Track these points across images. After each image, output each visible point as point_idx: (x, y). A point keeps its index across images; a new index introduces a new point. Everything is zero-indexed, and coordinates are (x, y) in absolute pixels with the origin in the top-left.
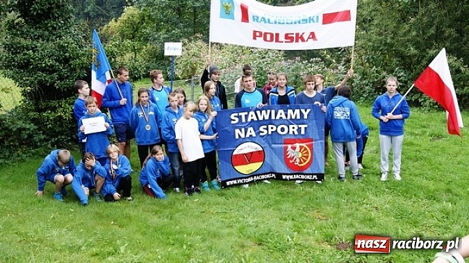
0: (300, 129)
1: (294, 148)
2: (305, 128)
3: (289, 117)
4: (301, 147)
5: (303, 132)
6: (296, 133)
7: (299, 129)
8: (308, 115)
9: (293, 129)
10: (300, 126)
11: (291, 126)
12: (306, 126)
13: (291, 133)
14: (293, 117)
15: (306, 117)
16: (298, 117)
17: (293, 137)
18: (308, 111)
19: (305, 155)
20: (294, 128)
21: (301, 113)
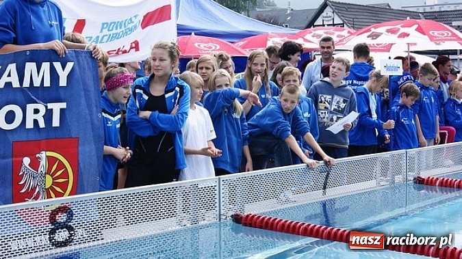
0: (49, 113)
1: (35, 164)
2: (62, 110)
3: (26, 84)
4: (51, 160)
5: (56, 122)
6: (42, 125)
7: (49, 115)
8: (69, 77)
9: (34, 114)
10: (50, 106)
11: (30, 107)
12: (64, 105)
13: (29, 125)
14: (37, 83)
15: (63, 82)
16: (47, 83)
17: (32, 137)
18: (70, 65)
19: (61, 180)
20: (36, 111)
21: (53, 70)
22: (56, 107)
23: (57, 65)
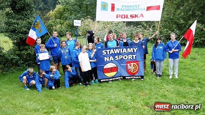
1: (131, 65)
3: (128, 52)
5: (134, 58)
8: (136, 51)
11: (129, 56)
12: (136, 55)
16: (132, 52)
19: (136, 68)
21: (133, 50)
22: (134, 56)
23: (134, 49)
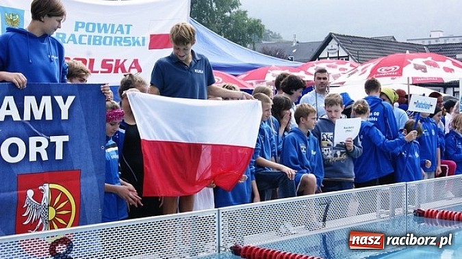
0: (52, 146)
1: (38, 196)
2: (65, 143)
3: (27, 117)
4: (54, 192)
5: (59, 155)
6: (45, 157)
7: (51, 148)
8: (70, 110)
9: (37, 147)
10: (53, 139)
11: (33, 140)
12: (66, 138)
13: (33, 158)
14: (38, 116)
15: (65, 116)
16: (49, 117)
17: (36, 169)
18: (71, 99)
19: (64, 212)
20: (39, 144)
21: (54, 104)
22: (59, 140)
23: (59, 99)
